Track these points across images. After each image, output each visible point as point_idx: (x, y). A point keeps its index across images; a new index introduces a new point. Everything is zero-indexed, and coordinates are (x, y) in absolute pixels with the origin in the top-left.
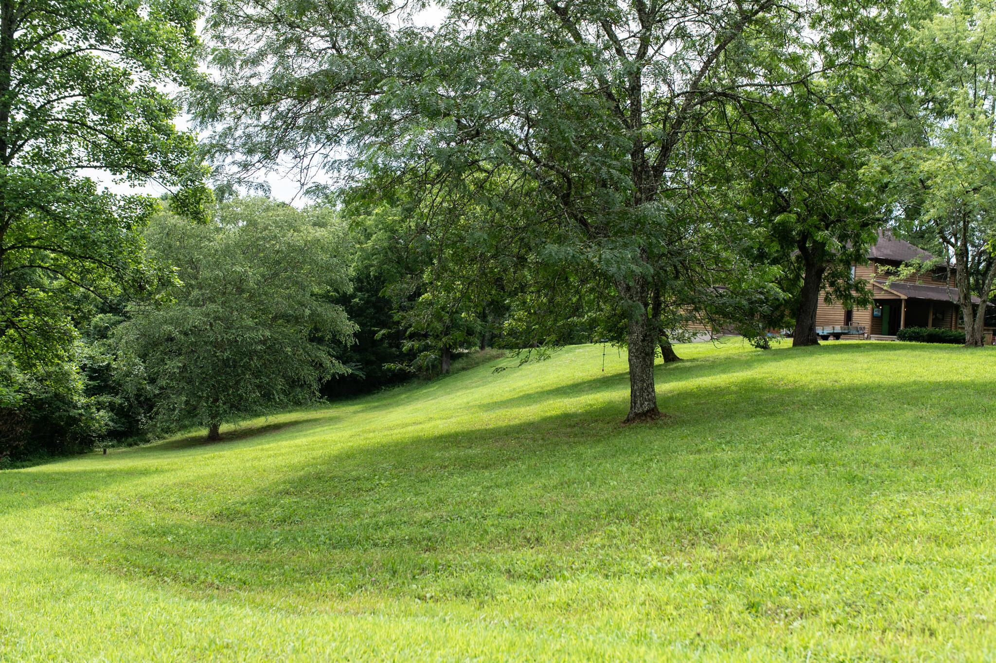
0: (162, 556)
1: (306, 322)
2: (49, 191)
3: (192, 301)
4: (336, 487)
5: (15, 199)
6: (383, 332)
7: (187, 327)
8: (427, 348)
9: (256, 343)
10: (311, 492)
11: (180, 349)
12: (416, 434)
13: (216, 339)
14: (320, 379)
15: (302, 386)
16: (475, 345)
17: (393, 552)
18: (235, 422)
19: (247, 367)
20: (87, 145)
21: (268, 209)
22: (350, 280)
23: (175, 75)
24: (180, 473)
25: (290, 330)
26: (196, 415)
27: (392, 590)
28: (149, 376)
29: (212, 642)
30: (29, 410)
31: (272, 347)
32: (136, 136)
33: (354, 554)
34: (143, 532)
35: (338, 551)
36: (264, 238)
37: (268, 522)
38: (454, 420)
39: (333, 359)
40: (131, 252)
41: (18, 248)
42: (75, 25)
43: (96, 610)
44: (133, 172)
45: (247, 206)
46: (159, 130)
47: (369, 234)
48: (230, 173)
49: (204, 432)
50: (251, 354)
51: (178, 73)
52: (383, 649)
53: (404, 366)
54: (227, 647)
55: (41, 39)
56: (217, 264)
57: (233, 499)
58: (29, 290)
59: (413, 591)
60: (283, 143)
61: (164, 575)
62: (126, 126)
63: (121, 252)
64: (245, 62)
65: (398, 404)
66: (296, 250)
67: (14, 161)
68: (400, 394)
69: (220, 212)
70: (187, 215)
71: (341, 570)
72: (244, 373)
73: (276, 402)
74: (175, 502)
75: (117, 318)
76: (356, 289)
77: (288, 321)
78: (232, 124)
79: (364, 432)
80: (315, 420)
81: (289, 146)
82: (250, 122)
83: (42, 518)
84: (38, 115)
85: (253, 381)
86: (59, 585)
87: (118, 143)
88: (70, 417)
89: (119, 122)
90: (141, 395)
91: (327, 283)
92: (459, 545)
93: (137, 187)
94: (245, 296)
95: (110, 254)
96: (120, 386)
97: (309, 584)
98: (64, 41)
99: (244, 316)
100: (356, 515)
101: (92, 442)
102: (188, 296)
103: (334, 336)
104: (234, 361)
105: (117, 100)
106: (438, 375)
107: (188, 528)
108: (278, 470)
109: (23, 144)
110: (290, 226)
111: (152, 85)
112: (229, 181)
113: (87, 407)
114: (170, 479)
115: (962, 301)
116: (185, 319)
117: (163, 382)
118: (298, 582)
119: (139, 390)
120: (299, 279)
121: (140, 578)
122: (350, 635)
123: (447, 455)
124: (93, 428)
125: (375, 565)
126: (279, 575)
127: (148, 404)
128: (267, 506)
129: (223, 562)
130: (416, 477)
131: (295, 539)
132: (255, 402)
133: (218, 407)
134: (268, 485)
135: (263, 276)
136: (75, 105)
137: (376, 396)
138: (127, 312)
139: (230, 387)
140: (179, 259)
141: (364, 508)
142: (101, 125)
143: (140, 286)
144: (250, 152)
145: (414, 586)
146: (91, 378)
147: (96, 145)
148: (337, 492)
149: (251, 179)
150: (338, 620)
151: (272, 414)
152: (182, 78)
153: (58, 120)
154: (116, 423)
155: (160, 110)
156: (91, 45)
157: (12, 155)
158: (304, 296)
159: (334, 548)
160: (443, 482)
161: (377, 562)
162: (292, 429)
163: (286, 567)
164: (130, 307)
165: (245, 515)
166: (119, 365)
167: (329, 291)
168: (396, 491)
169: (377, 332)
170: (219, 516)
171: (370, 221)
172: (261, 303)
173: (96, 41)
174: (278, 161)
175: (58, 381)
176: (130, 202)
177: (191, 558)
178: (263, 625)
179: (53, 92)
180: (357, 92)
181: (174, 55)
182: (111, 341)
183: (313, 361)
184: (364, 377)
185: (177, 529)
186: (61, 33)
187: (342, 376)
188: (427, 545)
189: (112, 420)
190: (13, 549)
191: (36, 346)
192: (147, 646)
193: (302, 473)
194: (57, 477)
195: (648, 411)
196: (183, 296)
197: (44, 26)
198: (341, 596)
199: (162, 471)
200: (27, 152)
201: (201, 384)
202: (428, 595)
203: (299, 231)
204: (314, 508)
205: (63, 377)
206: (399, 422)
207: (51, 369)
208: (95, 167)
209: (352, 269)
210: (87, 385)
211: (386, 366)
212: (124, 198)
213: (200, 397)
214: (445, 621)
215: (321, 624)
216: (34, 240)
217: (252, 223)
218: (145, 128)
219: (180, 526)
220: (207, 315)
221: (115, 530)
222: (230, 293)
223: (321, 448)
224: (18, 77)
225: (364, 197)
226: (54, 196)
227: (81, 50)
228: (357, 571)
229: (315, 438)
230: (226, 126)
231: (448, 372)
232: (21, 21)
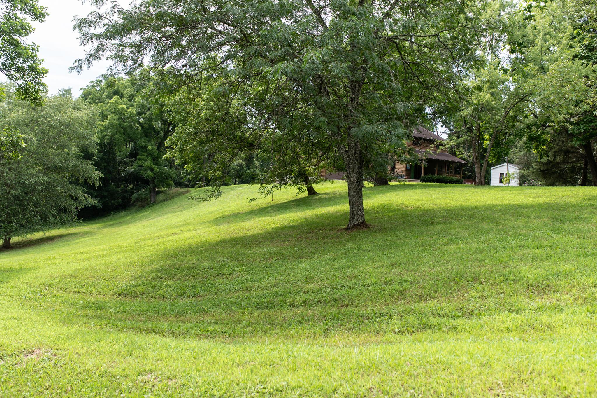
9: (38, 185)
13: (11, 182)
14: (77, 208)
15: (66, 212)
16: (172, 185)
19: (30, 200)
22: (97, 145)
39: (86, 195)
50: (33, 192)
66: (64, 125)
68: (125, 216)
73: (50, 223)
80: (75, 234)
103: (86, 180)
106: (149, 204)
115: (475, 160)
132: (37, 223)
133: (12, 226)
135: (40, 141)
139: (20, 213)
151: (48, 230)
167: (78, 152)
172: (38, 158)
183: (73, 196)
184: (101, 206)
195: (361, 223)
203: (65, 113)
231: (154, 202)
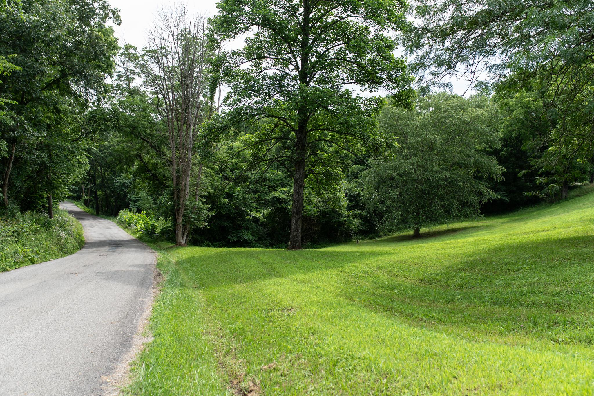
0: (393, 301)
1: (472, 167)
2: (329, 98)
3: (404, 157)
4: (494, 268)
5: (312, 104)
6: (523, 172)
7: (402, 171)
8: (554, 182)
9: (441, 180)
10: (478, 270)
11: (397, 184)
12: (545, 237)
13: (418, 178)
14: (481, 202)
15: (469, 206)
16: (586, 180)
17: (535, 310)
18: (429, 227)
19: (436, 194)
20: (347, 71)
21: (447, 99)
22: (500, 140)
23: (393, 25)
24: (400, 255)
25: (461, 172)
26: (407, 223)
27: (534, 334)
28: (380, 200)
29: (427, 351)
30: (319, 217)
31: (451, 183)
32: (373, 63)
33: (508, 309)
34: (382, 287)
35: (497, 307)
36: (445, 117)
37: (452, 286)
38: (572, 229)
39: (489, 190)
40: (371, 129)
41: (314, 130)
42: (340, 4)
43: (361, 326)
44: (371, 84)
45: (435, 98)
46: (385, 58)
47: (511, 110)
48: (428, 79)
49: (411, 232)
50: (438, 187)
51: (395, 24)
52: (533, 368)
53: (537, 193)
54: (435, 355)
55: (323, 15)
56: (418, 134)
57: (431, 272)
58: (319, 152)
59: (549, 336)
60: (460, 58)
61: (395, 312)
62: (367, 59)
63: (366, 130)
64: (436, 12)
65: (531, 218)
66: (465, 123)
67: (311, 83)
68: (532, 212)
69: (419, 104)
70: (401, 106)
71: (500, 318)
72: (434, 198)
73: (453, 215)
74: (398, 271)
75: (363, 167)
76: (503, 146)
77: (460, 167)
78: (428, 50)
79: (510, 235)
80: (477, 227)
81: (464, 59)
82: (438, 47)
83: (329, 275)
84: (322, 57)
85: (439, 203)
86: (341, 311)
87: (363, 68)
88: (339, 222)
89: (363, 56)
90: (376, 211)
91: (485, 143)
92: (581, 309)
93: (374, 92)
94: (434, 152)
95: (360, 131)
96: (365, 205)
97: (480, 325)
98: (335, 15)
99: (434, 164)
100: (508, 285)
101: (351, 236)
102: (401, 154)
103: (489, 175)
104: (429, 191)
105: (362, 44)
106: (559, 200)
107: (406, 287)
108: (457, 256)
109: (315, 74)
110: (461, 108)
111: (381, 33)
112: (427, 84)
113: (348, 217)
114: (394, 258)
116: (400, 167)
117: (388, 203)
118: (473, 323)
119: (375, 207)
120: (467, 141)
121: (382, 312)
122: (511, 357)
123: (569, 251)
124: (351, 228)
125: (522, 318)
126: (461, 317)
127: (380, 215)
128: (451, 277)
129: (427, 308)
130: (548, 264)
131: (469, 297)
132: (441, 216)
133: (419, 218)
134: (451, 264)
135: (445, 140)
136: (340, 49)
137: (516, 212)
138: (369, 163)
139: (426, 206)
140: (396, 132)
141: (513, 282)
142: (354, 59)
143: (376, 148)
144: (440, 65)
145: (550, 333)
146: (350, 201)
147: (351, 70)
148: (494, 271)
149: (441, 82)
150: (502, 347)
151: (451, 223)
152: (397, 27)
153: (332, 59)
154: (363, 226)
155: (386, 46)
156: (348, 15)
157: (310, 81)
158: (470, 151)
159: (495, 305)
160: (567, 269)
161: (524, 315)
162: (463, 232)
163: (465, 313)
164: (371, 160)
165: (439, 281)
166: (364, 193)
167: (485, 148)
168: (534, 272)
169: (520, 172)
170: (423, 281)
171: (512, 102)
172: (444, 156)
173: (351, 12)
174: (456, 69)
175: (334, 202)
176: (370, 101)
177: (408, 303)
178: (455, 345)
179: (329, 44)
180: (505, 20)
181: (393, 14)
182: (360, 180)
183: (476, 191)
184: (509, 201)
185: (400, 287)
186: (333, 11)
187: (494, 200)
188: (557, 308)
189: (361, 224)
190: (317, 291)
191: (323, 183)
192: (390, 349)
193: (472, 258)
194: (335, 254)
196: (399, 152)
197: (324, 8)
198: (501, 334)
199: (390, 254)
200: (317, 78)
201: (409, 204)
202: (560, 340)
203: (467, 111)
204: (481, 280)
205: (337, 200)
206: (533, 230)
207: (331, 195)
208: (352, 83)
209: (500, 133)
210: (348, 205)
211: (526, 194)
212: (367, 99)
213: (409, 212)
214: (574, 357)
215: (491, 349)
216: (321, 125)
217: (438, 109)
218: (378, 58)
219: (402, 285)
220: (413, 164)
221: (366, 285)
222: (425, 151)
223: (482, 244)
224: (312, 38)
225: (510, 87)
226: (331, 101)
227: (343, 18)
228: (510, 320)
229: (479, 238)
230: (424, 52)
231: (566, 198)
232: (313, 8)
